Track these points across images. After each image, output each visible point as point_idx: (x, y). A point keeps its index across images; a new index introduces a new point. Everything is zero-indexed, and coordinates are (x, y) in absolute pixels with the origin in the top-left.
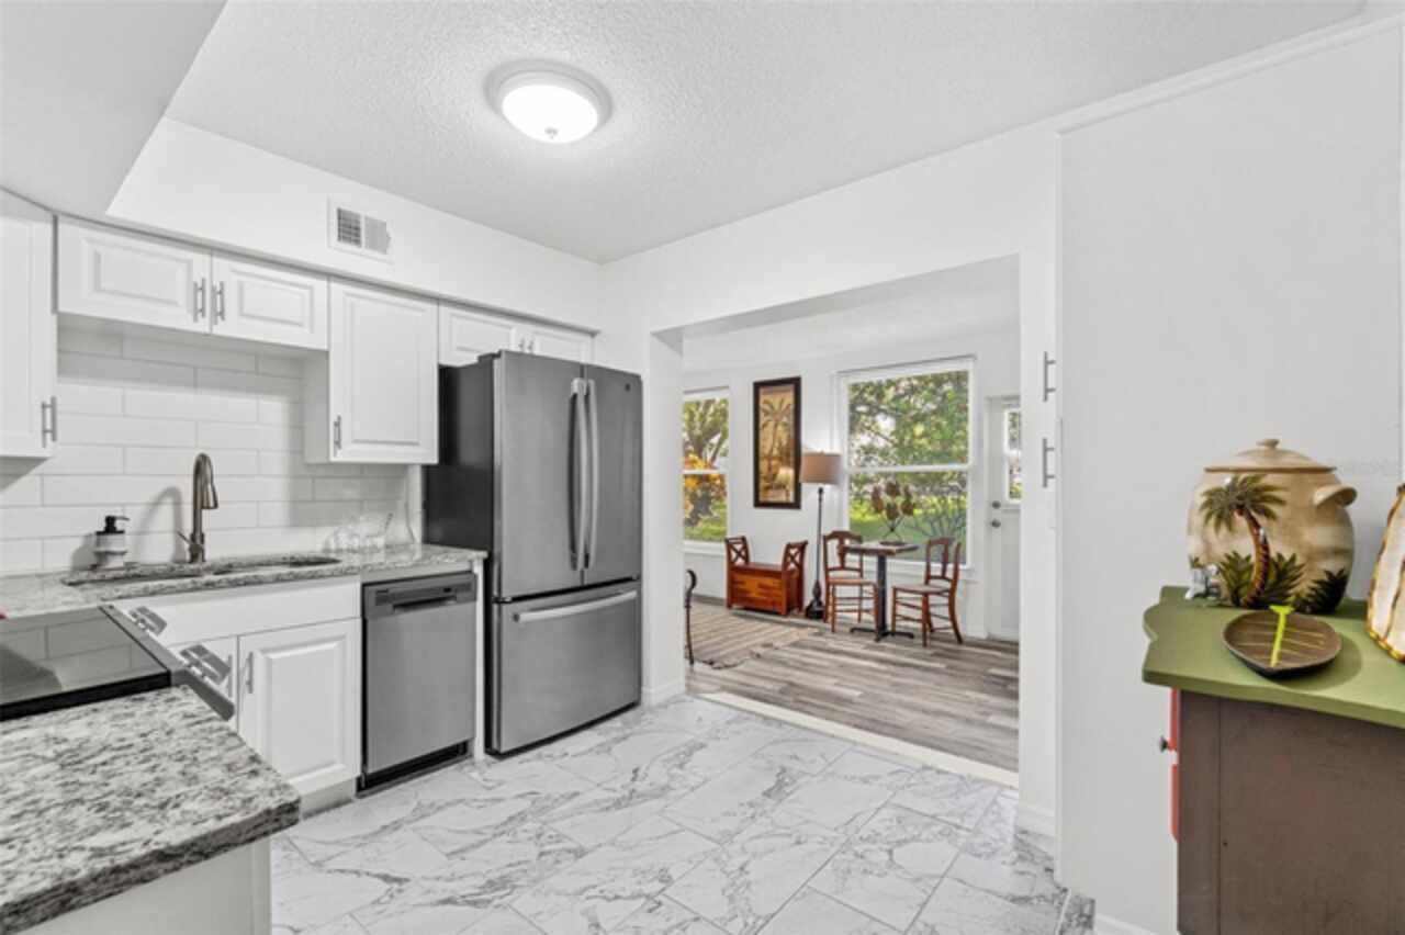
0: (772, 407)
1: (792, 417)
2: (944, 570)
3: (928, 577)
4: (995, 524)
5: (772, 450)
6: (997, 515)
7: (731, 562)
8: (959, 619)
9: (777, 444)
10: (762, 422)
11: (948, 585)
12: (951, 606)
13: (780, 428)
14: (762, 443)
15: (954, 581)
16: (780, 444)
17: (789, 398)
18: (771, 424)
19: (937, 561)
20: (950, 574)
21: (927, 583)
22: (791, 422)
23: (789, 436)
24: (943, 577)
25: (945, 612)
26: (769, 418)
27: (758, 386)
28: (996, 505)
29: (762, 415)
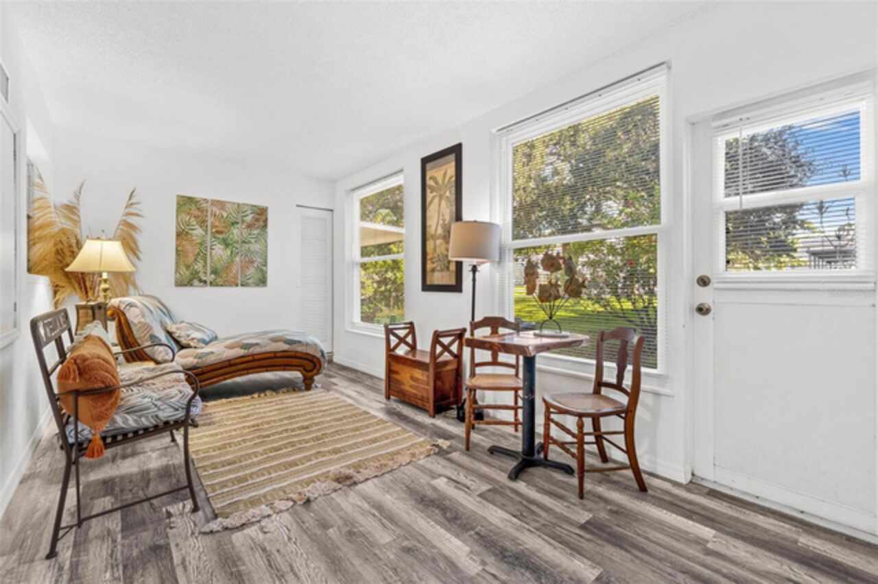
0: (436, 183)
1: (453, 190)
2: (620, 377)
3: (600, 384)
4: (702, 310)
5: (436, 230)
6: (705, 296)
7: (390, 350)
8: (640, 451)
9: (441, 222)
10: (429, 199)
11: (624, 400)
12: (629, 432)
13: (443, 203)
14: (429, 223)
15: (634, 394)
16: (444, 220)
17: (451, 169)
18: (436, 200)
19: (611, 360)
20: (627, 382)
21: (597, 392)
22: (453, 197)
23: (451, 211)
24: (618, 387)
25: (620, 440)
26: (434, 194)
27: (426, 161)
28: (704, 282)
29: (428, 191)
